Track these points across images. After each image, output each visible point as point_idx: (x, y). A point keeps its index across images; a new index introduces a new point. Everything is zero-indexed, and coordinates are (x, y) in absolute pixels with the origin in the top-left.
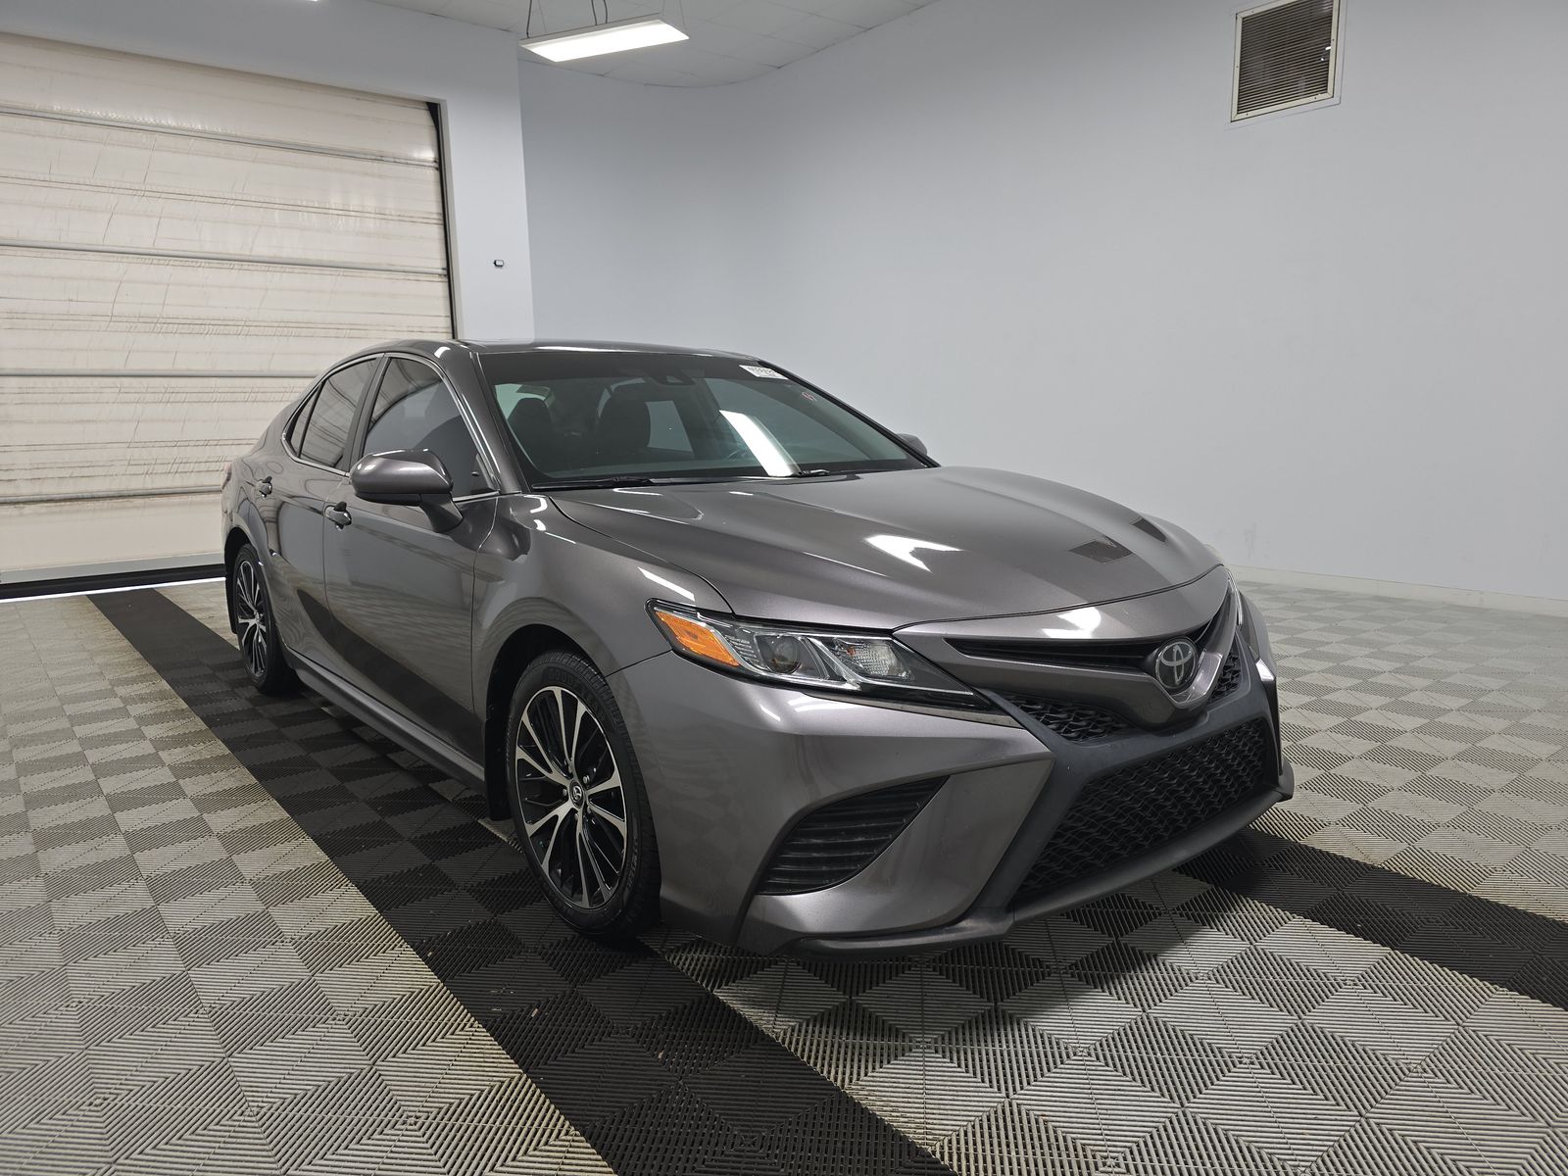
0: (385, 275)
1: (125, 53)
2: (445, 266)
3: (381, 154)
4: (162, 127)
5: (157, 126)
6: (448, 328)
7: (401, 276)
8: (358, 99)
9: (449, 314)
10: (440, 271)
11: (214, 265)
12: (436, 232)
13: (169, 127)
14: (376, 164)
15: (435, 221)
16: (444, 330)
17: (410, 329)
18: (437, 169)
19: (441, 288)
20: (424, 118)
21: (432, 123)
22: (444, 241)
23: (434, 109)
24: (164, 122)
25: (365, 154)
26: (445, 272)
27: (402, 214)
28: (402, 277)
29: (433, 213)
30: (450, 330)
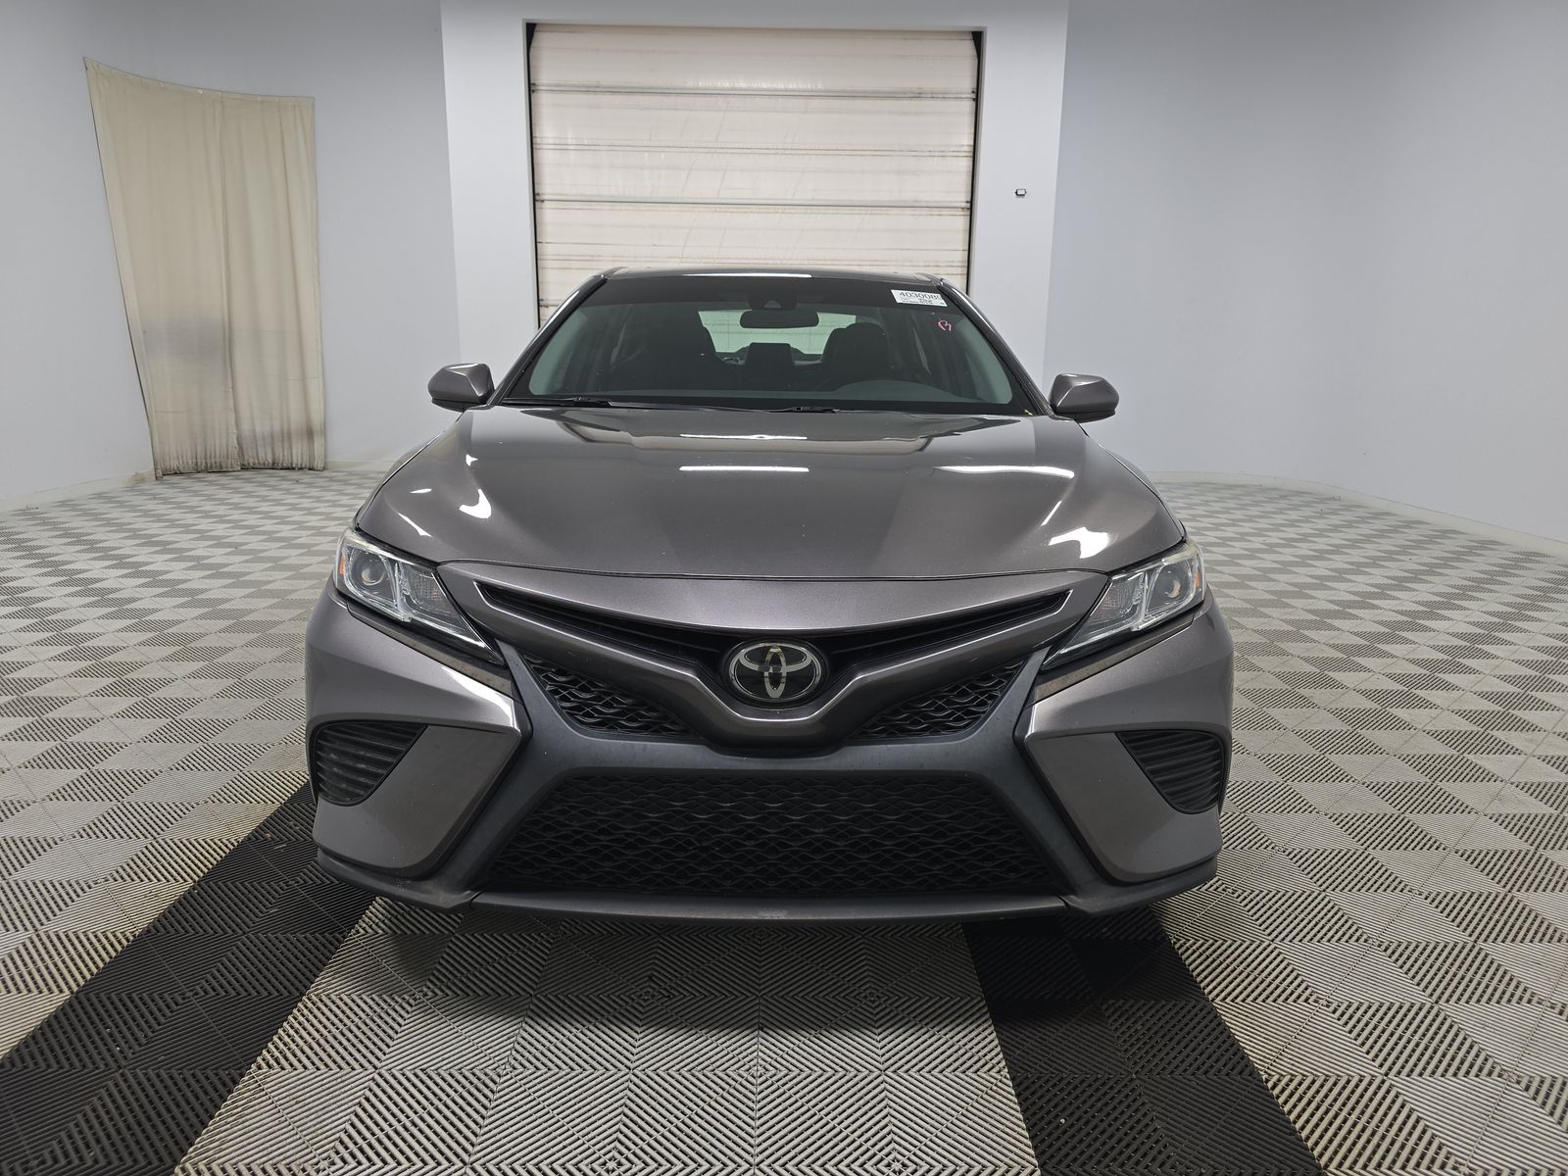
0: (909, 211)
1: (714, 28)
2: (969, 199)
3: (920, 91)
4: (736, 89)
5: (732, 89)
6: (964, 262)
7: (925, 211)
8: (906, 39)
9: (967, 248)
10: (964, 205)
11: (763, 210)
12: (966, 163)
13: (741, 89)
14: (914, 103)
15: (966, 154)
16: (960, 264)
17: (927, 264)
18: (974, 99)
19: (961, 222)
20: (968, 46)
21: (975, 53)
22: (971, 174)
23: (978, 38)
24: (737, 85)
25: (905, 93)
26: (968, 205)
27: (932, 149)
28: (925, 213)
29: (963, 146)
30: (966, 264)
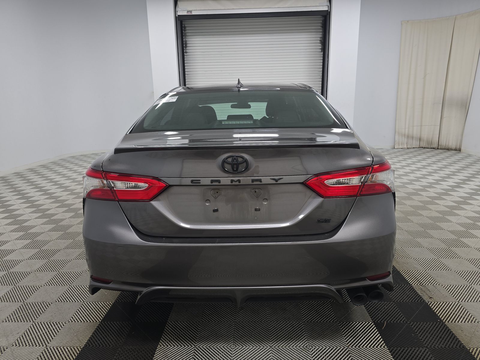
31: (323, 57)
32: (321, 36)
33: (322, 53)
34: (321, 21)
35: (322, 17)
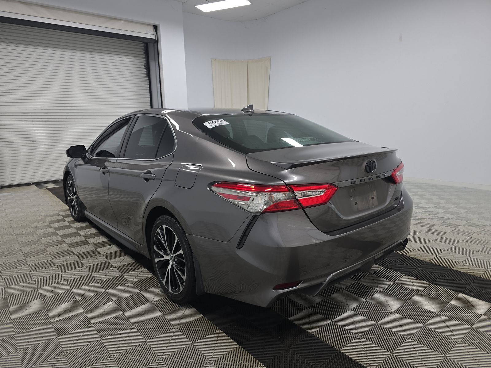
31: (149, 82)
32: (144, 62)
33: (148, 78)
34: (143, 48)
35: (143, 43)
